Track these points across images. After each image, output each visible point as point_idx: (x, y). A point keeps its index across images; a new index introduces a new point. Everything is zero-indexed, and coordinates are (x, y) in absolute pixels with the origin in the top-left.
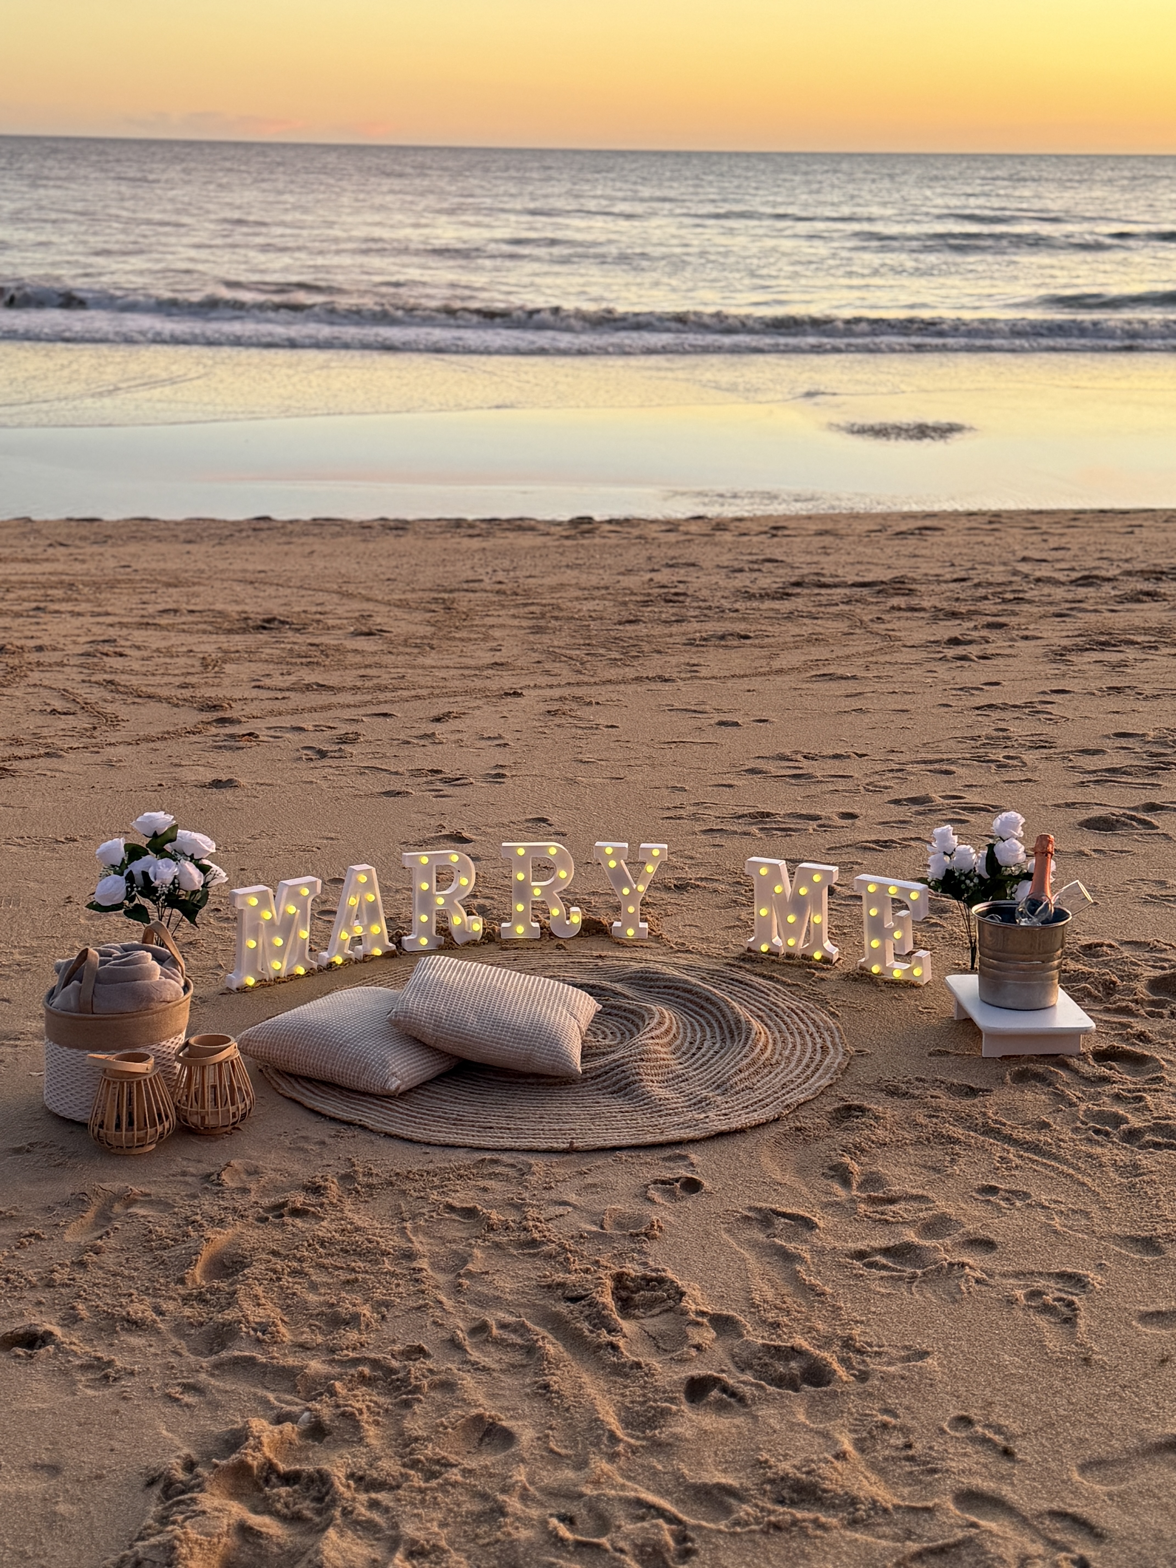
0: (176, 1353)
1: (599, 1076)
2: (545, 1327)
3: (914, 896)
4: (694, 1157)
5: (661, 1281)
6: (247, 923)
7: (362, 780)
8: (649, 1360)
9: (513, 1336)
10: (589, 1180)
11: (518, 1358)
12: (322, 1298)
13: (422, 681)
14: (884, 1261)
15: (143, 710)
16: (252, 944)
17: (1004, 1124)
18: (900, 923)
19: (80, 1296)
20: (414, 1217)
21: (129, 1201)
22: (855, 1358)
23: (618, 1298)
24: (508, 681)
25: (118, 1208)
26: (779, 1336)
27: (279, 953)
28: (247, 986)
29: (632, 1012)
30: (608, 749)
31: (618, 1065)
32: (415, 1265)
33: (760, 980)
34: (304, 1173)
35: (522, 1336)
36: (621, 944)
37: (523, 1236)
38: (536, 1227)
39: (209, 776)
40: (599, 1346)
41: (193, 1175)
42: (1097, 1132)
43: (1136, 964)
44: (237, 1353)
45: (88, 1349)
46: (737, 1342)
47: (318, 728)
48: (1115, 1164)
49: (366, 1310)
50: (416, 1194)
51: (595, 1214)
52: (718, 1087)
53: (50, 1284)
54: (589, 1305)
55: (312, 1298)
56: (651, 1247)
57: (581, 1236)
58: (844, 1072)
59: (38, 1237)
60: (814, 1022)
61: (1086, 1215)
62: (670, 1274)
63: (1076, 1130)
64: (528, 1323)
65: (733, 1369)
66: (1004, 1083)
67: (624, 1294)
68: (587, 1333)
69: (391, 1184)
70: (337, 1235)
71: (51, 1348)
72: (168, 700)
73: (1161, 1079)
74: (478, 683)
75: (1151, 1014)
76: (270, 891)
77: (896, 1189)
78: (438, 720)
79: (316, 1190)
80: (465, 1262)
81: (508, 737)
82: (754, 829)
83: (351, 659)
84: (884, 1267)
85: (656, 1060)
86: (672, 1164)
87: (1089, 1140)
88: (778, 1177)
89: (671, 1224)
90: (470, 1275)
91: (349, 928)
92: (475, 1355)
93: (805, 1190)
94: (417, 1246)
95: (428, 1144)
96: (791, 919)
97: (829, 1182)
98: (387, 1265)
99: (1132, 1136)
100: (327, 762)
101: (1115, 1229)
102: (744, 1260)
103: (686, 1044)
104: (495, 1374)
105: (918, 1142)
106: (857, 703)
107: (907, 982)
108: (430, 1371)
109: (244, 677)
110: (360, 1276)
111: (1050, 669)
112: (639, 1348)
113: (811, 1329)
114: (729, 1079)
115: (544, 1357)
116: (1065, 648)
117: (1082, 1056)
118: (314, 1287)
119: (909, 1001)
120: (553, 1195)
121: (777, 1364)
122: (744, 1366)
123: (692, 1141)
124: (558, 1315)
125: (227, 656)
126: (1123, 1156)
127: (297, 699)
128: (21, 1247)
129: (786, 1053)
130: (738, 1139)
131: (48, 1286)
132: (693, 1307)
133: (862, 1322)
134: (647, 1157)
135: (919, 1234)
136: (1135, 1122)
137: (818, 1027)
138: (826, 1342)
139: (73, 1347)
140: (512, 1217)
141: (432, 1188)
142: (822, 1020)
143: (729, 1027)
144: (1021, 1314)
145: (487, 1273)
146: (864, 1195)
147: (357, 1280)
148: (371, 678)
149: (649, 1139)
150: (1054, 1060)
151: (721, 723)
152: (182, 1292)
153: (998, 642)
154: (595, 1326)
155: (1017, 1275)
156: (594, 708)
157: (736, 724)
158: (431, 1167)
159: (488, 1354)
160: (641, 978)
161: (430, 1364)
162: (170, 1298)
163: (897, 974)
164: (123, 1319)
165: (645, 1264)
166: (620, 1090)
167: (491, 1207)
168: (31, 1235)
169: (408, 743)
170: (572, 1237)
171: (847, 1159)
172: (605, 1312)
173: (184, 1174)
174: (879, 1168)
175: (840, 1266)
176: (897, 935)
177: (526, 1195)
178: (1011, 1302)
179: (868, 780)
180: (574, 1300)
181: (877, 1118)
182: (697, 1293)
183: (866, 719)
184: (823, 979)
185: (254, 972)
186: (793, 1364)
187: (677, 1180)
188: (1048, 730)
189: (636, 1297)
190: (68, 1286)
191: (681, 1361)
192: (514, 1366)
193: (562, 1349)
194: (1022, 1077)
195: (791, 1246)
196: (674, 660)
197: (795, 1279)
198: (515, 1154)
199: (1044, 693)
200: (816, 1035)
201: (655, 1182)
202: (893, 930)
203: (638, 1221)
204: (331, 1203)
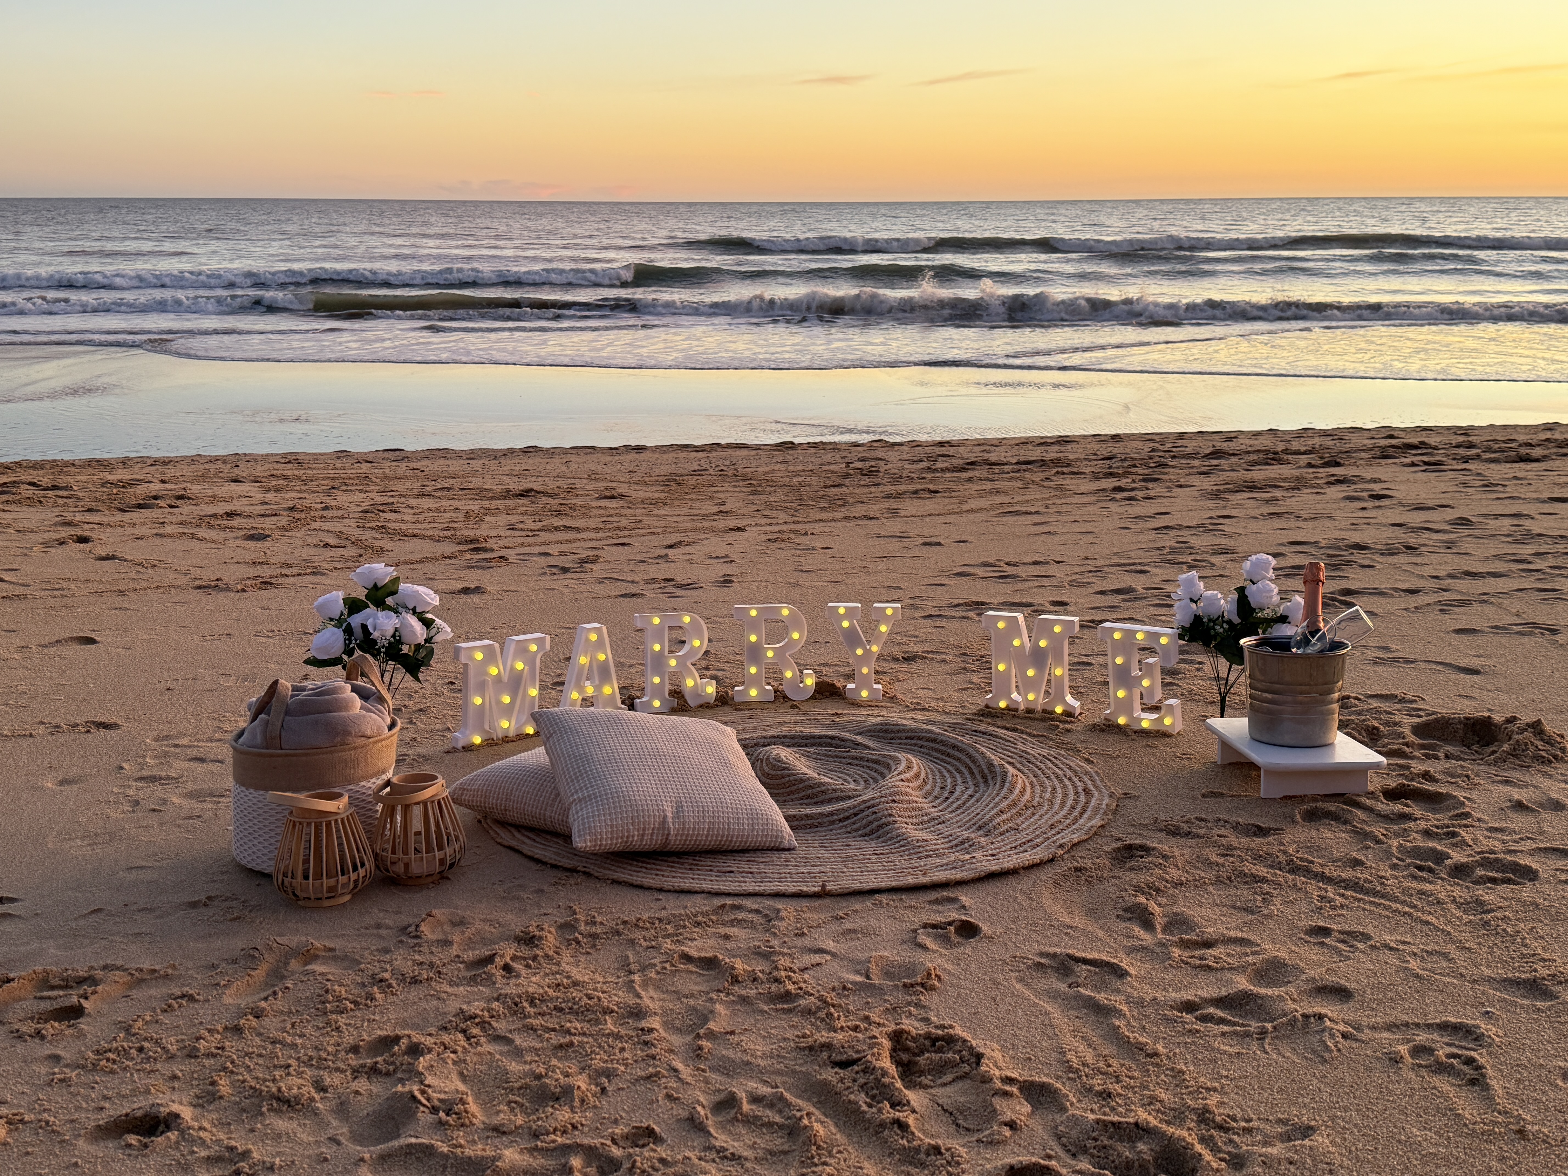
0: (334, 1140)
1: (848, 818)
2: (809, 1100)
3: (1164, 641)
4: (966, 900)
5: (950, 1040)
6: (472, 681)
7: (601, 586)
8: (949, 1143)
9: (768, 1112)
10: (848, 925)
11: (779, 1142)
12: (527, 1067)
13: (656, 524)
14: (1220, 1013)
15: (407, 544)
16: (478, 701)
17: (1312, 862)
18: (1148, 670)
19: (225, 1069)
20: (643, 969)
21: (309, 956)
22: (1220, 1138)
23: (898, 1063)
24: (732, 523)
25: (294, 965)
26: (1113, 1109)
27: (507, 711)
28: (473, 745)
29: (876, 762)
30: (824, 563)
31: (869, 806)
32: (644, 1024)
33: (1004, 731)
34: (516, 923)
35: (780, 1112)
36: (856, 704)
37: (774, 988)
38: (789, 978)
39: (459, 585)
40: (882, 1125)
41: (388, 927)
42: (1420, 868)
43: (1390, 713)
44: (413, 1140)
45: (222, 1136)
46: (1059, 1118)
47: (562, 554)
48: (1454, 901)
49: (581, 1082)
50: (645, 944)
51: (859, 962)
52: (980, 828)
53: (192, 1054)
54: (865, 1071)
55: (514, 1067)
56: (931, 1000)
57: (844, 988)
58: (1115, 812)
59: (191, 998)
60: (1070, 768)
61: (1445, 956)
62: (959, 1031)
63: (1394, 867)
64: (787, 1095)
65: (1061, 1153)
66: (1294, 822)
67: (905, 1057)
68: (864, 1108)
69: (618, 933)
70: (551, 992)
71: (173, 1135)
72: (431, 538)
73: (1467, 815)
74: (706, 524)
75: (1428, 756)
76: (497, 645)
77: (1210, 931)
78: (671, 547)
79: (529, 940)
80: (706, 1020)
81: (734, 557)
82: (972, 614)
83: (595, 512)
84: (1222, 1021)
85: (909, 802)
86: (940, 908)
87: (1414, 877)
88: (1067, 920)
89: (949, 973)
90: (711, 1035)
91: (581, 689)
92: (721, 1139)
93: (1101, 934)
94: (647, 1001)
95: (661, 890)
96: (1031, 673)
97: (1127, 924)
98: (610, 1025)
99: (1460, 871)
100: (569, 575)
101: (1487, 972)
102: (1047, 1014)
103: (937, 789)
104: (748, 1165)
105: (1218, 881)
106: (1046, 529)
107: (1158, 732)
108: (662, 1161)
109: (501, 524)
110: (576, 1040)
111: (1210, 504)
112: (934, 1127)
113: (1153, 1100)
114: (991, 820)
115: (811, 1140)
116: (1218, 490)
117: (1371, 795)
118: (518, 1053)
119: (1164, 749)
120: (807, 942)
121: (1119, 1147)
122: (1076, 1150)
123: (960, 883)
124: (825, 1083)
125: (487, 511)
126: (1459, 892)
127: (544, 536)
128: (168, 1009)
129: (1047, 795)
130: (1012, 881)
131: (189, 1056)
132: (997, 1073)
133: (1215, 1090)
134: (911, 900)
135: (1250, 981)
136: (1458, 857)
137: (1075, 771)
138: (1178, 1116)
139: (202, 1134)
140: (759, 967)
141: (665, 937)
142: (1078, 765)
143: (981, 772)
144: (1411, 1075)
145: (732, 1033)
146: (1175, 939)
147: (571, 1044)
148: (612, 523)
149: (911, 880)
150: (1342, 799)
151: (925, 544)
152: (354, 1063)
153: (1156, 489)
154: (873, 1097)
155: (1391, 1027)
156: (809, 537)
157: (939, 544)
158: (663, 914)
159: (738, 1137)
160: (880, 731)
161: (662, 1151)
162: (337, 1069)
163: (1145, 724)
164: (273, 1097)
165: (926, 1020)
166: (872, 832)
167: (734, 957)
168: (183, 996)
169: (644, 562)
170: (834, 989)
171: (1142, 899)
172: (886, 1080)
173: (378, 926)
174: (1180, 908)
175: (1167, 1019)
176: (1146, 683)
177: (775, 942)
178: (1395, 1060)
179: (1070, 578)
180: (844, 1064)
181: (1164, 857)
182: (997, 1055)
183: (1056, 539)
184: (1068, 731)
185: (481, 730)
186: (1141, 1146)
187: (950, 924)
188: (1224, 541)
189: (922, 1060)
190: (214, 1056)
191: (992, 1143)
192: (772, 1153)
193: (834, 1130)
194: (1313, 816)
195: (1101, 997)
196: (876, 507)
197: (1115, 1036)
198: (759, 899)
199: (1211, 518)
200: (1074, 778)
201: (925, 926)
202: (1140, 678)
203: (911, 969)
204: (547, 956)
